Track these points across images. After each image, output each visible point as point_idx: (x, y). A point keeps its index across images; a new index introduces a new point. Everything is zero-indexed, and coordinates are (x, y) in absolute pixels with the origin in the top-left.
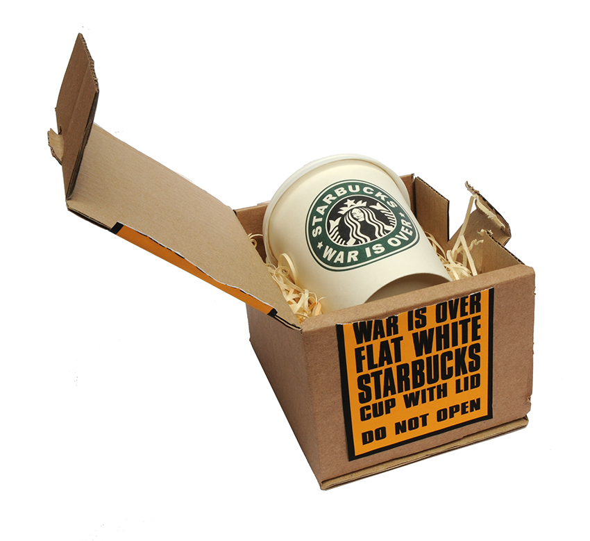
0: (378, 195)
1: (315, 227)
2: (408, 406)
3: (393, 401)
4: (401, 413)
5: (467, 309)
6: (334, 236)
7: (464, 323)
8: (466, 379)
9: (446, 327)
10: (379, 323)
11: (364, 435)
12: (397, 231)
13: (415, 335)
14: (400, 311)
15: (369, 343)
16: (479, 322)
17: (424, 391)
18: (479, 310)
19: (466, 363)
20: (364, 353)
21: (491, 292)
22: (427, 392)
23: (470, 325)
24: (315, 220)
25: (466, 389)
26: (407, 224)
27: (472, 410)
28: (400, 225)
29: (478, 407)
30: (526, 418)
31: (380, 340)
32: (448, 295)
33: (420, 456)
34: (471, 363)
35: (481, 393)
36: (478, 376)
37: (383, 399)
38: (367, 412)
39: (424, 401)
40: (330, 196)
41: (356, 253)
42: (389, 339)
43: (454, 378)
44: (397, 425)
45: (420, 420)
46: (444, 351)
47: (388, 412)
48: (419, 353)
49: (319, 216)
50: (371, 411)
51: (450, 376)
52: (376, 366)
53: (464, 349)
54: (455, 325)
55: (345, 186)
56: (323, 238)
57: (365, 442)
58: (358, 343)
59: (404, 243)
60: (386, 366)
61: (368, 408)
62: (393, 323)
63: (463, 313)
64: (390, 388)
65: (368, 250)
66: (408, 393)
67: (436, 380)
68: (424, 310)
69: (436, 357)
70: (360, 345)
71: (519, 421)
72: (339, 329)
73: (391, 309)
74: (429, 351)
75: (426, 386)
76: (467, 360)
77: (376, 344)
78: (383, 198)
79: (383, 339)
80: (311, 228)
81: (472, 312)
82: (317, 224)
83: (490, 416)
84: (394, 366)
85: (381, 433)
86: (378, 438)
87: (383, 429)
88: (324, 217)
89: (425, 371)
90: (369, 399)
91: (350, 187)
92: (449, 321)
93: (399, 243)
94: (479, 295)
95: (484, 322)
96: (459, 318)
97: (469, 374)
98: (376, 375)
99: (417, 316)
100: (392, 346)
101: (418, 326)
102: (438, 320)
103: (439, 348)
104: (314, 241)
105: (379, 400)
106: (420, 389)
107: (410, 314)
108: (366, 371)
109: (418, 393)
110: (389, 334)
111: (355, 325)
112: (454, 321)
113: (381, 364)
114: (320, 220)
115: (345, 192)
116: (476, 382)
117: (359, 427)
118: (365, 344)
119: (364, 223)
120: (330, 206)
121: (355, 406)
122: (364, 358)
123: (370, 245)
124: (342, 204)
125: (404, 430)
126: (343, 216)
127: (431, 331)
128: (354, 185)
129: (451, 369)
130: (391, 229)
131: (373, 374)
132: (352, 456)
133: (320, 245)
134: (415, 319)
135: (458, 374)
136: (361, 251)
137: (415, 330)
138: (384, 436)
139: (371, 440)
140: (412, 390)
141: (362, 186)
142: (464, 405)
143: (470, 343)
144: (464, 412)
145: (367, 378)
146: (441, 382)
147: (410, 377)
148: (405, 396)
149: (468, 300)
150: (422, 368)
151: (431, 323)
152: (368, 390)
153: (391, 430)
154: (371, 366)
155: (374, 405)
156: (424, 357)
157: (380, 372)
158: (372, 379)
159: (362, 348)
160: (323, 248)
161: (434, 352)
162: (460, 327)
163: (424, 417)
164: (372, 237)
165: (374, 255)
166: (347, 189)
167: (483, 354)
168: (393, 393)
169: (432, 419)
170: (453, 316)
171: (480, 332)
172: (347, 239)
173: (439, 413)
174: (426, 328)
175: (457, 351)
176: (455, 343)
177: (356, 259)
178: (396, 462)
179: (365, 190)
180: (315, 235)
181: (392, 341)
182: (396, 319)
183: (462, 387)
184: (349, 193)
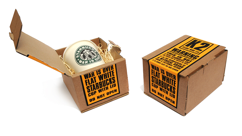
0: (92, 49)
1: (77, 56)
2: (99, 92)
3: (96, 91)
4: (98, 94)
5: (110, 69)
6: (82, 58)
7: (110, 72)
8: (112, 85)
9: (106, 73)
10: (90, 74)
11: (90, 100)
12: (97, 57)
13: (99, 76)
14: (94, 71)
15: (88, 79)
16: (114, 72)
17: (103, 89)
18: (113, 69)
19: (112, 81)
20: (87, 81)
21: (116, 65)
22: (104, 89)
23: (111, 72)
24: (77, 54)
25: (113, 87)
26: (99, 56)
27: (115, 92)
28: (97, 56)
29: (116, 91)
30: (128, 93)
31: (90, 78)
32: (105, 66)
33: (104, 103)
34: (113, 81)
35: (116, 88)
36: (115, 84)
37: (93, 91)
38: (90, 95)
39: (103, 91)
40: (81, 48)
41: (87, 62)
42: (93, 77)
43: (109, 85)
44: (97, 97)
45: (103, 95)
46: (106, 79)
47: (95, 94)
48: (100, 80)
49: (78, 53)
50: (91, 94)
51: (108, 84)
52: (90, 84)
53: (111, 78)
54: (108, 73)
55: (84, 46)
56: (79, 58)
57: (90, 101)
58: (85, 79)
59: (98, 60)
60: (93, 84)
61: (90, 94)
62: (93, 74)
63: (110, 70)
64: (94, 89)
65: (90, 61)
66: (99, 89)
67: (105, 86)
68: (100, 70)
69: (104, 81)
70: (86, 80)
71: (127, 93)
72: (81, 76)
73: (92, 71)
74: (102, 79)
75: (103, 87)
76: (112, 80)
77: (90, 79)
78: (93, 50)
79: (91, 78)
80: (76, 56)
81: (112, 70)
82: (78, 55)
83: (119, 93)
84: (95, 84)
85: (94, 99)
86: (93, 100)
87: (94, 98)
88: (79, 53)
89: (102, 84)
90: (90, 91)
91: (86, 47)
92: (106, 72)
93: (97, 60)
94: (113, 66)
95: (115, 72)
96: (109, 71)
97: (113, 84)
98: (91, 86)
99: (99, 72)
100: (94, 79)
101: (99, 74)
102: (104, 72)
103: (105, 79)
104: (77, 59)
105: (92, 92)
106: (102, 88)
107: (97, 71)
108: (88, 85)
109: (101, 89)
110: (93, 76)
111: (84, 75)
112: (107, 72)
113: (92, 83)
114: (78, 54)
115: (84, 48)
116: (115, 85)
117: (88, 98)
118: (87, 79)
119: (89, 55)
120: (81, 51)
121: (87, 93)
122: (87, 82)
123: (91, 60)
124: (84, 50)
125: (99, 98)
126: (84, 53)
127: (102, 75)
128: (86, 46)
129: (108, 83)
130: (95, 57)
131: (90, 86)
132: (88, 105)
133: (78, 60)
134: (98, 72)
135: (110, 84)
136: (89, 61)
137: (99, 75)
138: (95, 100)
139: (92, 101)
140: (100, 89)
141: (88, 47)
142: (113, 91)
143: (112, 77)
144: (113, 93)
145: (89, 87)
146: (106, 86)
147: (99, 86)
148: (98, 90)
149: (110, 67)
150: (101, 83)
151: (102, 73)
152: (89, 89)
153: (96, 98)
154: (89, 84)
155: (91, 93)
156: (102, 81)
157: (92, 85)
158: (90, 87)
159: (87, 80)
160: (79, 60)
161: (104, 79)
162: (109, 73)
163: (104, 94)
164: (91, 58)
165: (91, 62)
166: (85, 47)
167: (116, 79)
168: (95, 90)
169: (106, 95)
170: (107, 71)
171: (114, 74)
172: (85, 58)
173: (107, 93)
174: (101, 74)
175: (109, 79)
176: (109, 77)
177: (87, 63)
178: (98, 105)
179: (89, 48)
180: (77, 57)
181: (94, 78)
182: (94, 73)
183: (112, 87)
184: (85, 48)
